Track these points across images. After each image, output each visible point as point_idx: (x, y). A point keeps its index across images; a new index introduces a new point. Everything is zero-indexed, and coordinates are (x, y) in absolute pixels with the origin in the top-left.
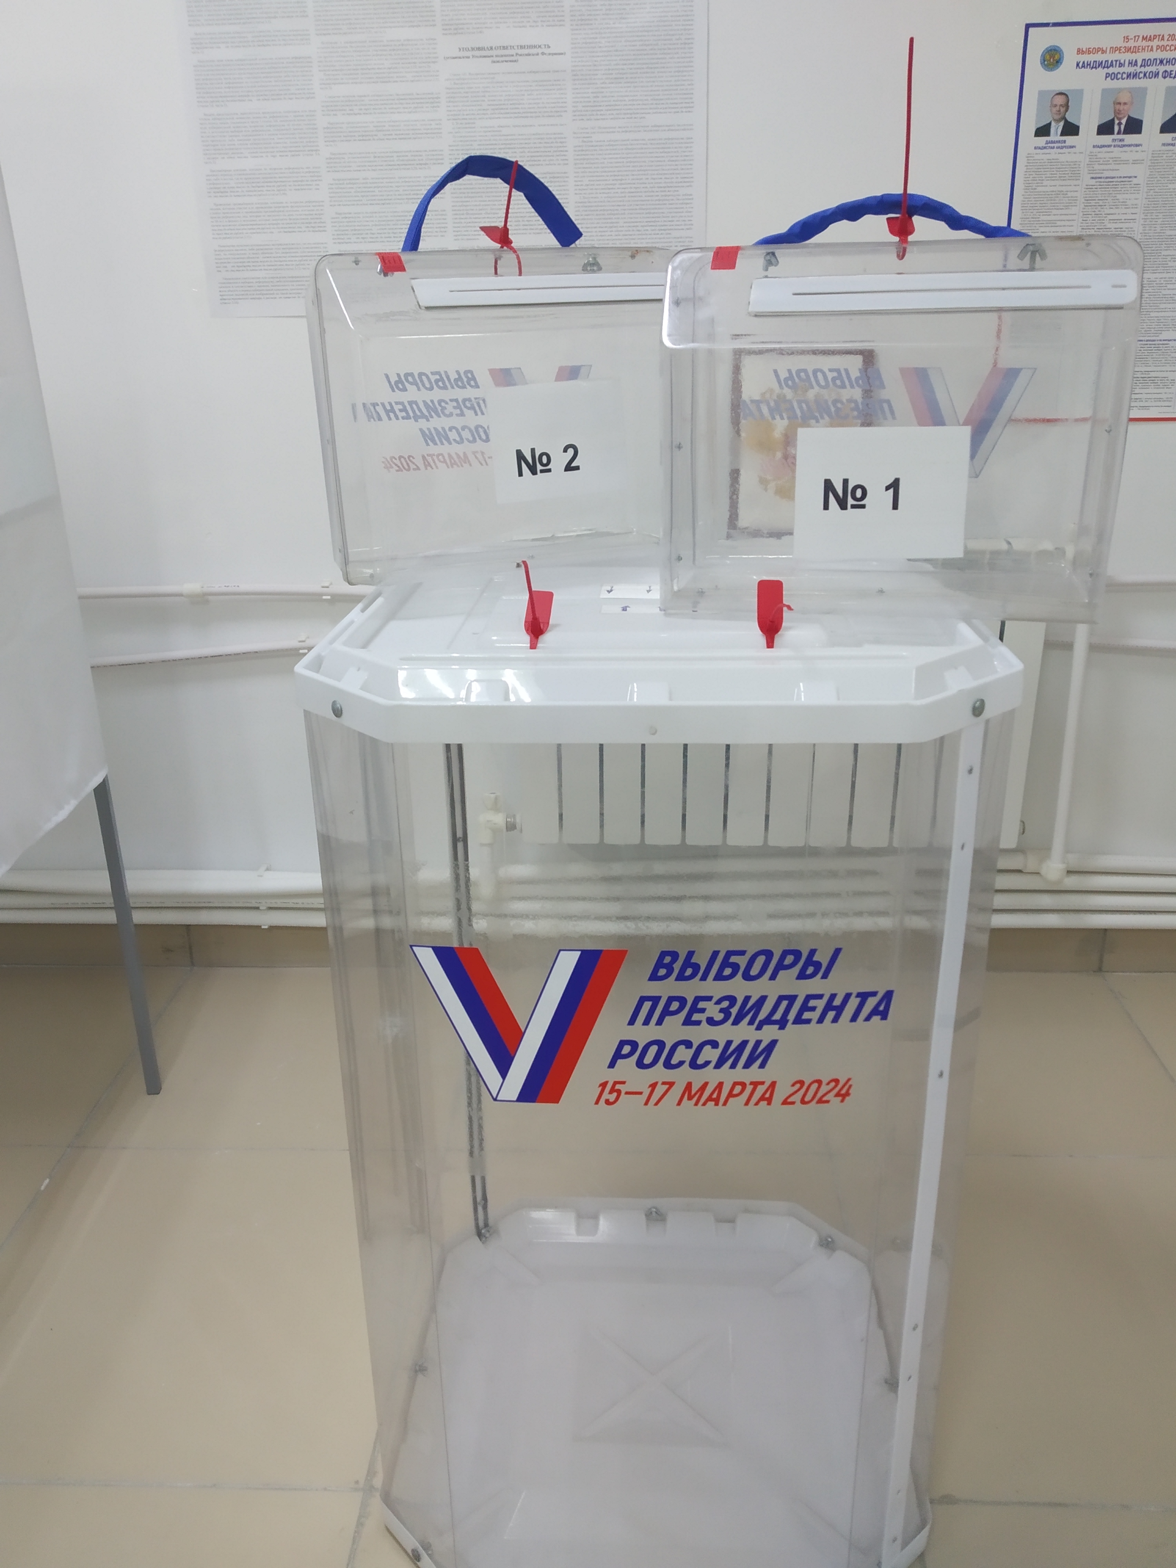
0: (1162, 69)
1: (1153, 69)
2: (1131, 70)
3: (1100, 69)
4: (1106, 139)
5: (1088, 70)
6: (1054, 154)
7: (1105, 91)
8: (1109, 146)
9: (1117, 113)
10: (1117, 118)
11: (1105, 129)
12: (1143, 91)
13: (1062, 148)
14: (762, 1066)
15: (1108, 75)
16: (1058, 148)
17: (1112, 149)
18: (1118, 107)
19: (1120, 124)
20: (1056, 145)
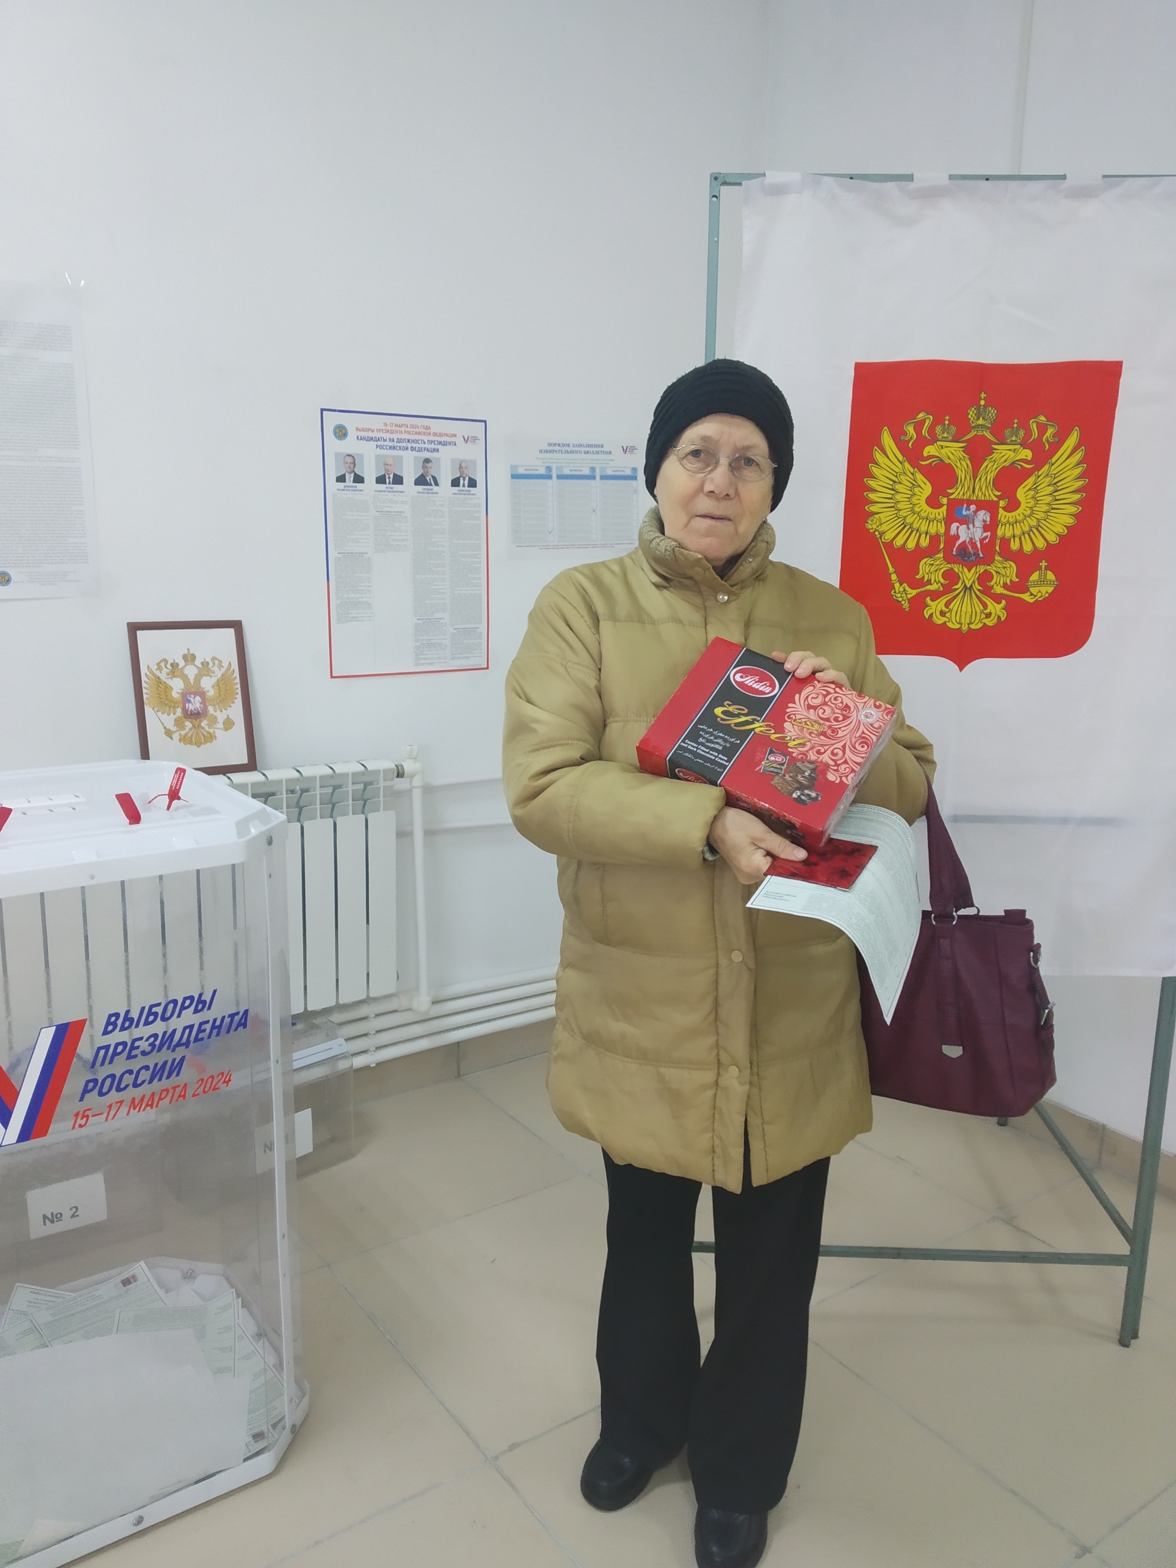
0: (410, 445)
1: (405, 445)
2: (391, 444)
3: (372, 442)
4: (382, 487)
5: (365, 441)
6: (350, 494)
7: (378, 457)
8: (385, 491)
9: (387, 470)
10: (388, 474)
11: (381, 480)
12: (401, 458)
13: (355, 490)
14: (178, 1075)
15: (377, 446)
16: (352, 490)
17: (386, 493)
18: (386, 466)
19: (389, 478)
20: (351, 489)
